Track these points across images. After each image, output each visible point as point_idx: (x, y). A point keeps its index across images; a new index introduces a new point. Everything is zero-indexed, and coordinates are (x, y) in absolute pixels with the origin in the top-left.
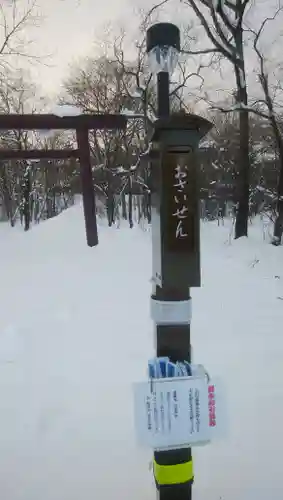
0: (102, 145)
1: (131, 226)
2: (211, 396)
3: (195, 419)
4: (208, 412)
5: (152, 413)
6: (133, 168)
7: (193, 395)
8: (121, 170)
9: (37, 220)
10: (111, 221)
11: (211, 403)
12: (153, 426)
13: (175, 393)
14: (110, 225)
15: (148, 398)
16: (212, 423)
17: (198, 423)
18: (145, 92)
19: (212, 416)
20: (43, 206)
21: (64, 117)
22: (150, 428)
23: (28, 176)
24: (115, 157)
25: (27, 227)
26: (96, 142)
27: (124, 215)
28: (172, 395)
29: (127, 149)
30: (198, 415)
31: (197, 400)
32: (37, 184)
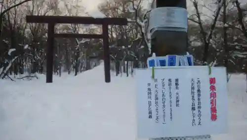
0: (114, 36)
1: (128, 76)
2: (213, 88)
3: (196, 112)
4: (210, 106)
5: (153, 101)
6: (129, 46)
7: (196, 86)
8: (123, 47)
9: (81, 71)
10: (118, 73)
11: (213, 95)
12: (154, 114)
13: (177, 80)
14: (117, 75)
15: (149, 84)
16: (214, 117)
17: (200, 115)
18: (136, 10)
19: (214, 110)
20: (85, 65)
21: (97, 19)
22: (150, 117)
23: (78, 50)
24: (121, 41)
25: (76, 75)
26: (112, 35)
27: (124, 71)
28: (173, 83)
29: (127, 38)
30: (199, 107)
31: (199, 91)
32: (82, 54)
